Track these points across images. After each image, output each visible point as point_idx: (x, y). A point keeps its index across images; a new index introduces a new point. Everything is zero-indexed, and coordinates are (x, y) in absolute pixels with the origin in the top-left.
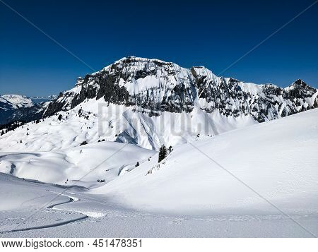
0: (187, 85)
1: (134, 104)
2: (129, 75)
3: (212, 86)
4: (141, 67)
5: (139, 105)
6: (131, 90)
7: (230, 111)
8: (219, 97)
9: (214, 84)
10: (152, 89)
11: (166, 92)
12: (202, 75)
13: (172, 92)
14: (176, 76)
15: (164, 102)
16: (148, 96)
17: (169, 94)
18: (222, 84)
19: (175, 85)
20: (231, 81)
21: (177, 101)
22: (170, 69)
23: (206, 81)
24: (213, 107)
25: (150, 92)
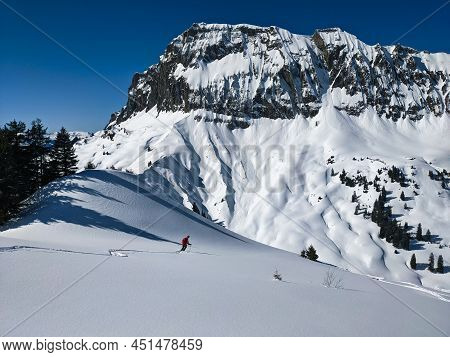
0: (305, 63)
1: (200, 106)
2: (193, 56)
3: (358, 62)
4: (215, 39)
5: (208, 108)
6: (193, 81)
7: (402, 108)
8: (374, 83)
9: (363, 58)
10: (236, 77)
11: (263, 81)
12: (336, 43)
13: (275, 79)
14: (282, 49)
15: (258, 99)
16: (226, 89)
17: (269, 84)
18: (378, 57)
19: (281, 66)
20: (399, 49)
21: (286, 96)
22: (272, 38)
23: (345, 54)
24: (361, 103)
25: (231, 81)
